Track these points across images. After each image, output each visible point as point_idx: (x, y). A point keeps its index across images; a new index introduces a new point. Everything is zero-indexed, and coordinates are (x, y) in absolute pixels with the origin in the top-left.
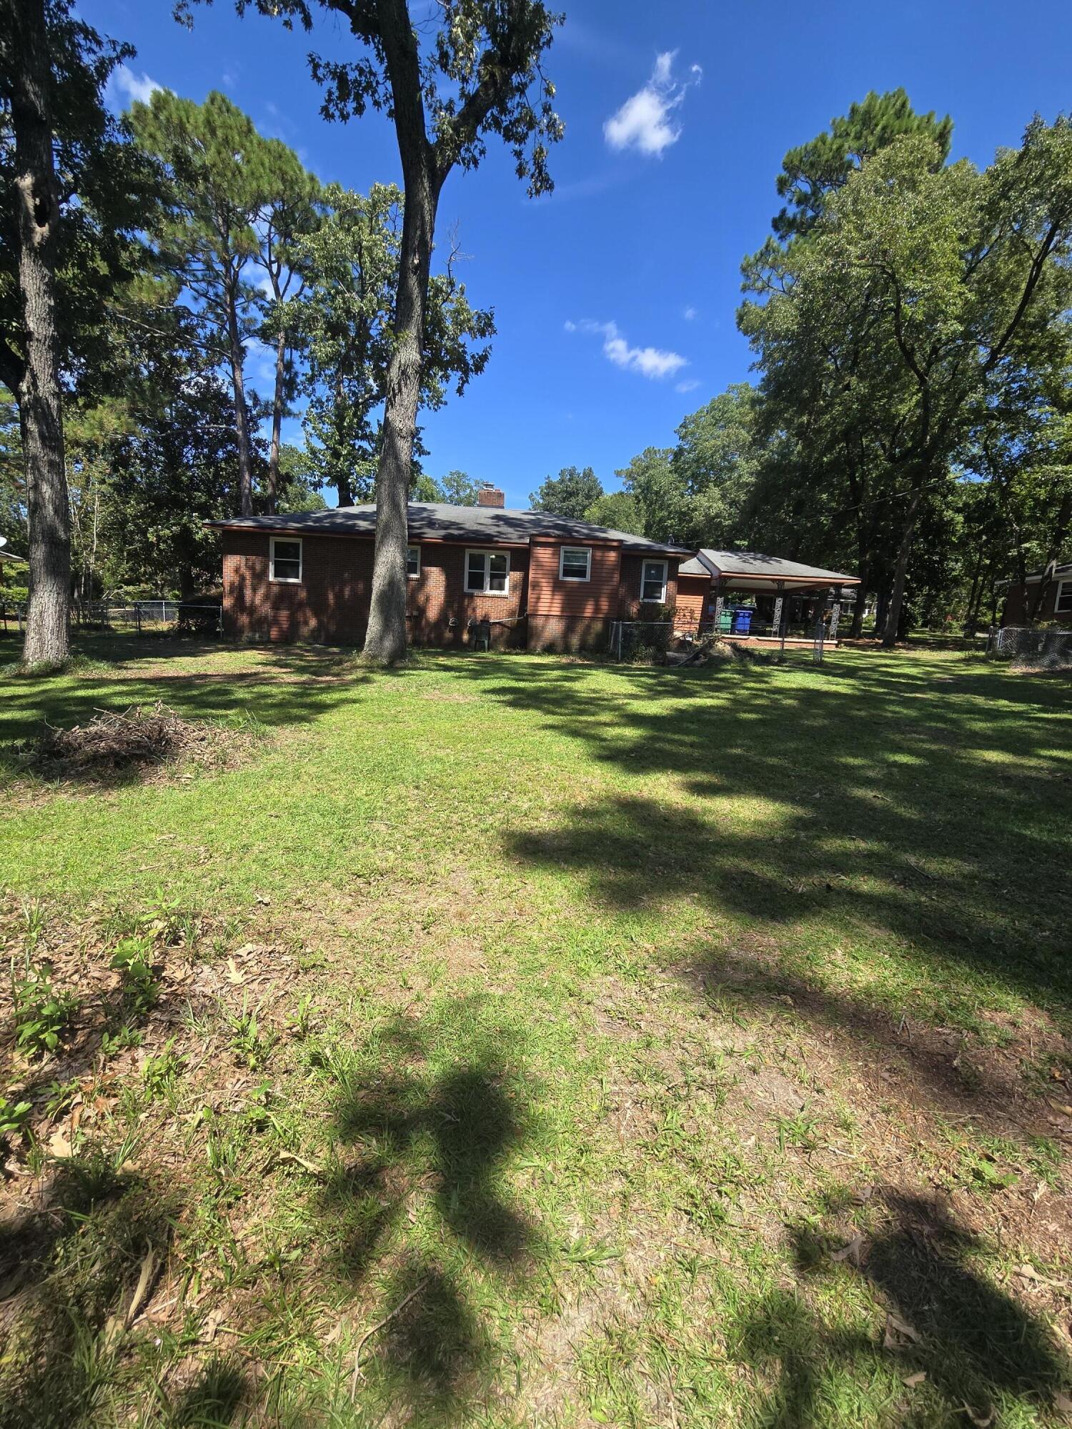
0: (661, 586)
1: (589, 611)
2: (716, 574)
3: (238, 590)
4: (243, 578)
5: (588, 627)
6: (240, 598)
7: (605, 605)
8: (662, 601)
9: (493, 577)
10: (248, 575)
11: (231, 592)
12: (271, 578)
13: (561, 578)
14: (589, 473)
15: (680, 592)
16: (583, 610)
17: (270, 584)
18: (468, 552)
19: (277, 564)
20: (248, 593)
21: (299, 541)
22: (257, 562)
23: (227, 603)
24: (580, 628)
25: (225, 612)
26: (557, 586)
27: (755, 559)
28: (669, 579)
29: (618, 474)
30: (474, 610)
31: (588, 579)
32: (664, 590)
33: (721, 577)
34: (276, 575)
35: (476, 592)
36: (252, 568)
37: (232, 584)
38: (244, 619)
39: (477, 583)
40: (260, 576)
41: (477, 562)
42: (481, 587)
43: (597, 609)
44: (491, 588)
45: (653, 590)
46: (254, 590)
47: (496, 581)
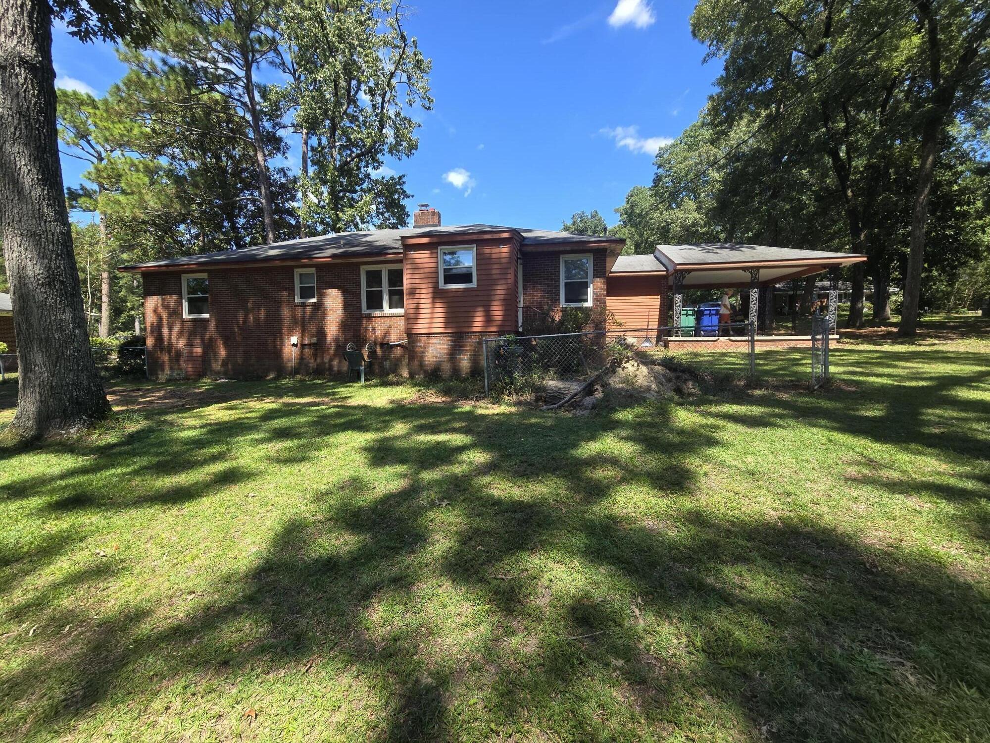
0: (585, 285)
1: (478, 323)
2: (671, 268)
3: (157, 331)
4: (160, 318)
5: (479, 344)
6: (159, 337)
7: (497, 312)
8: (589, 304)
9: (391, 294)
10: (164, 315)
11: (152, 332)
12: (186, 315)
13: (442, 285)
14: (594, 216)
15: (609, 294)
16: (470, 322)
17: (183, 321)
18: (364, 269)
19: (190, 301)
20: (165, 331)
21: (205, 275)
22: (172, 299)
23: (150, 342)
24: (470, 345)
25: (149, 352)
26: (438, 294)
27: (721, 248)
28: (596, 276)
29: (616, 211)
30: (374, 329)
31: (474, 284)
32: (590, 291)
33: (677, 271)
34: (190, 312)
35: (377, 313)
36: (166, 307)
37: (152, 325)
38: (165, 357)
39: (375, 302)
40: (175, 313)
41: (374, 278)
42: (380, 307)
43: (489, 320)
44: (390, 308)
45: (576, 292)
46: (171, 329)
47: (396, 298)
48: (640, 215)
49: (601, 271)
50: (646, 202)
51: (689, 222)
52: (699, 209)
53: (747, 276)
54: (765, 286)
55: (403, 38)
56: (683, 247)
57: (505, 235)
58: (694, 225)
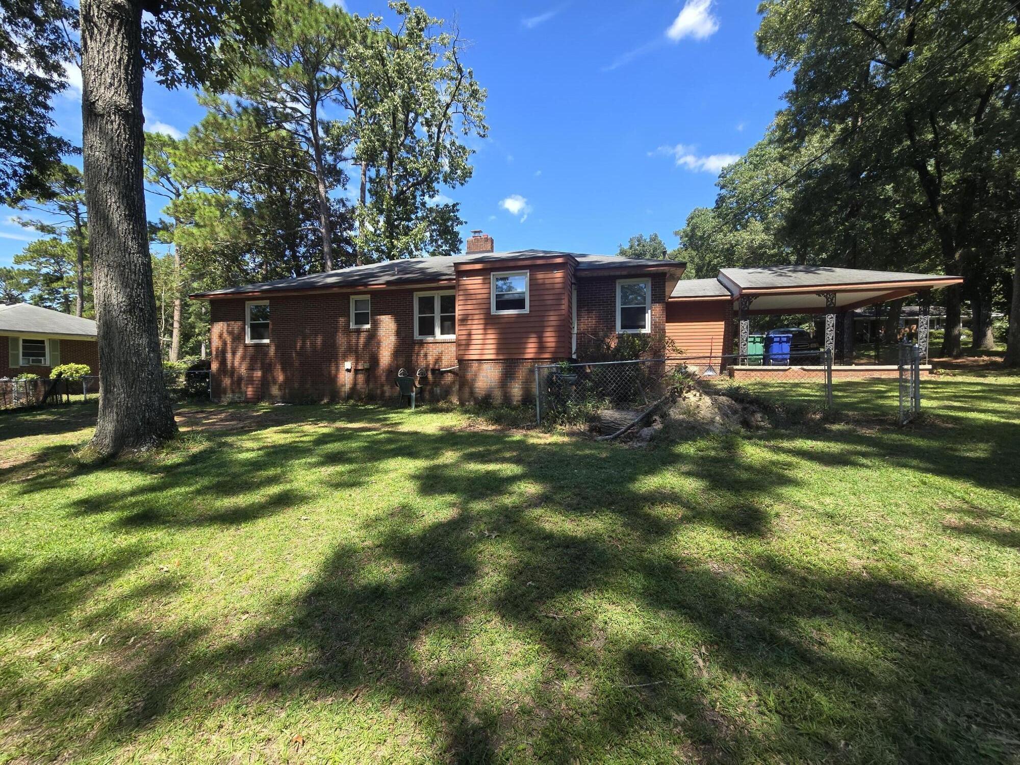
0: (643, 311)
1: (531, 350)
2: (736, 293)
3: (222, 353)
4: (225, 344)
5: (531, 371)
6: (223, 362)
7: (550, 339)
8: (647, 330)
9: (443, 320)
10: (229, 340)
11: (217, 356)
12: (248, 341)
13: (494, 311)
14: (654, 239)
15: (669, 320)
16: (522, 348)
17: (246, 346)
18: (417, 296)
19: (253, 327)
20: (229, 356)
21: (267, 302)
22: (236, 326)
23: (214, 366)
24: (522, 372)
25: (213, 375)
26: (490, 321)
27: (795, 271)
28: (654, 301)
29: (676, 234)
30: (426, 355)
31: (527, 310)
32: (648, 316)
33: (742, 296)
34: (252, 338)
35: (430, 339)
36: (230, 333)
37: (217, 349)
38: (227, 381)
39: (427, 328)
40: (238, 338)
41: (427, 304)
42: (432, 333)
43: (541, 348)
44: (442, 333)
45: (634, 318)
46: (234, 353)
47: (447, 323)
48: (701, 238)
49: (659, 296)
50: (709, 224)
51: (756, 244)
52: (767, 230)
53: (821, 301)
54: (843, 312)
55: (460, 70)
56: (751, 270)
57: (559, 260)
58: (761, 246)
